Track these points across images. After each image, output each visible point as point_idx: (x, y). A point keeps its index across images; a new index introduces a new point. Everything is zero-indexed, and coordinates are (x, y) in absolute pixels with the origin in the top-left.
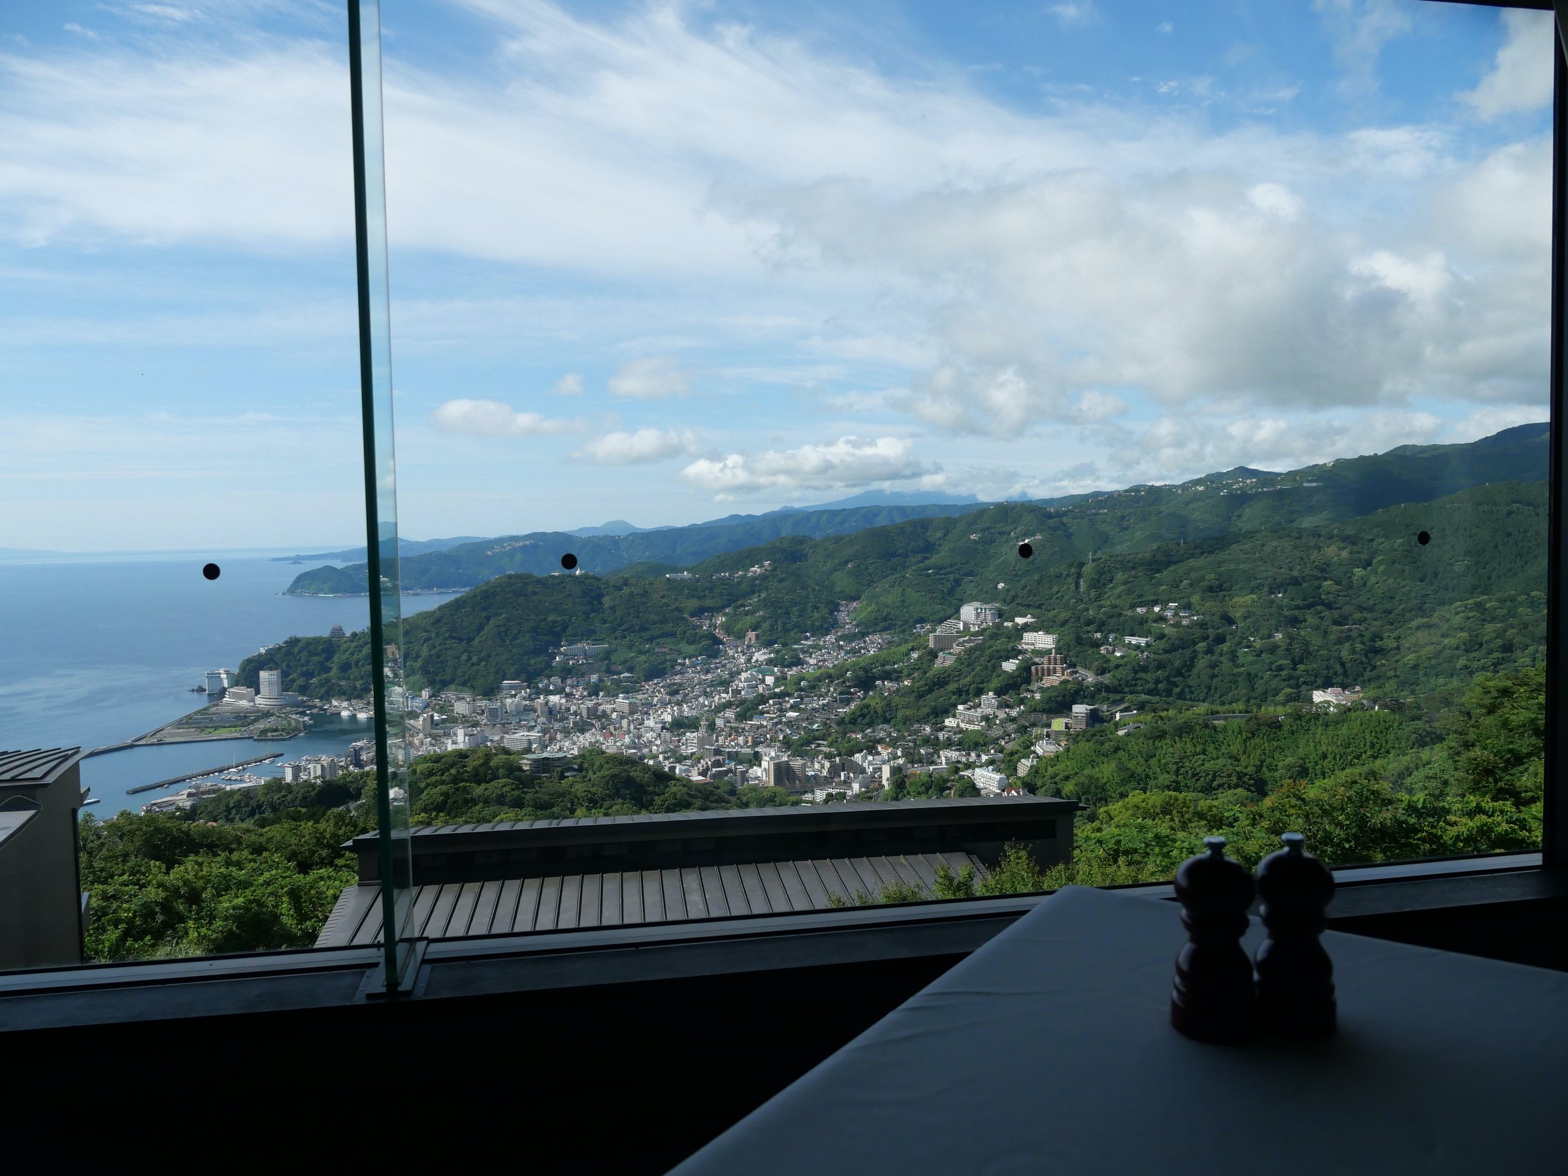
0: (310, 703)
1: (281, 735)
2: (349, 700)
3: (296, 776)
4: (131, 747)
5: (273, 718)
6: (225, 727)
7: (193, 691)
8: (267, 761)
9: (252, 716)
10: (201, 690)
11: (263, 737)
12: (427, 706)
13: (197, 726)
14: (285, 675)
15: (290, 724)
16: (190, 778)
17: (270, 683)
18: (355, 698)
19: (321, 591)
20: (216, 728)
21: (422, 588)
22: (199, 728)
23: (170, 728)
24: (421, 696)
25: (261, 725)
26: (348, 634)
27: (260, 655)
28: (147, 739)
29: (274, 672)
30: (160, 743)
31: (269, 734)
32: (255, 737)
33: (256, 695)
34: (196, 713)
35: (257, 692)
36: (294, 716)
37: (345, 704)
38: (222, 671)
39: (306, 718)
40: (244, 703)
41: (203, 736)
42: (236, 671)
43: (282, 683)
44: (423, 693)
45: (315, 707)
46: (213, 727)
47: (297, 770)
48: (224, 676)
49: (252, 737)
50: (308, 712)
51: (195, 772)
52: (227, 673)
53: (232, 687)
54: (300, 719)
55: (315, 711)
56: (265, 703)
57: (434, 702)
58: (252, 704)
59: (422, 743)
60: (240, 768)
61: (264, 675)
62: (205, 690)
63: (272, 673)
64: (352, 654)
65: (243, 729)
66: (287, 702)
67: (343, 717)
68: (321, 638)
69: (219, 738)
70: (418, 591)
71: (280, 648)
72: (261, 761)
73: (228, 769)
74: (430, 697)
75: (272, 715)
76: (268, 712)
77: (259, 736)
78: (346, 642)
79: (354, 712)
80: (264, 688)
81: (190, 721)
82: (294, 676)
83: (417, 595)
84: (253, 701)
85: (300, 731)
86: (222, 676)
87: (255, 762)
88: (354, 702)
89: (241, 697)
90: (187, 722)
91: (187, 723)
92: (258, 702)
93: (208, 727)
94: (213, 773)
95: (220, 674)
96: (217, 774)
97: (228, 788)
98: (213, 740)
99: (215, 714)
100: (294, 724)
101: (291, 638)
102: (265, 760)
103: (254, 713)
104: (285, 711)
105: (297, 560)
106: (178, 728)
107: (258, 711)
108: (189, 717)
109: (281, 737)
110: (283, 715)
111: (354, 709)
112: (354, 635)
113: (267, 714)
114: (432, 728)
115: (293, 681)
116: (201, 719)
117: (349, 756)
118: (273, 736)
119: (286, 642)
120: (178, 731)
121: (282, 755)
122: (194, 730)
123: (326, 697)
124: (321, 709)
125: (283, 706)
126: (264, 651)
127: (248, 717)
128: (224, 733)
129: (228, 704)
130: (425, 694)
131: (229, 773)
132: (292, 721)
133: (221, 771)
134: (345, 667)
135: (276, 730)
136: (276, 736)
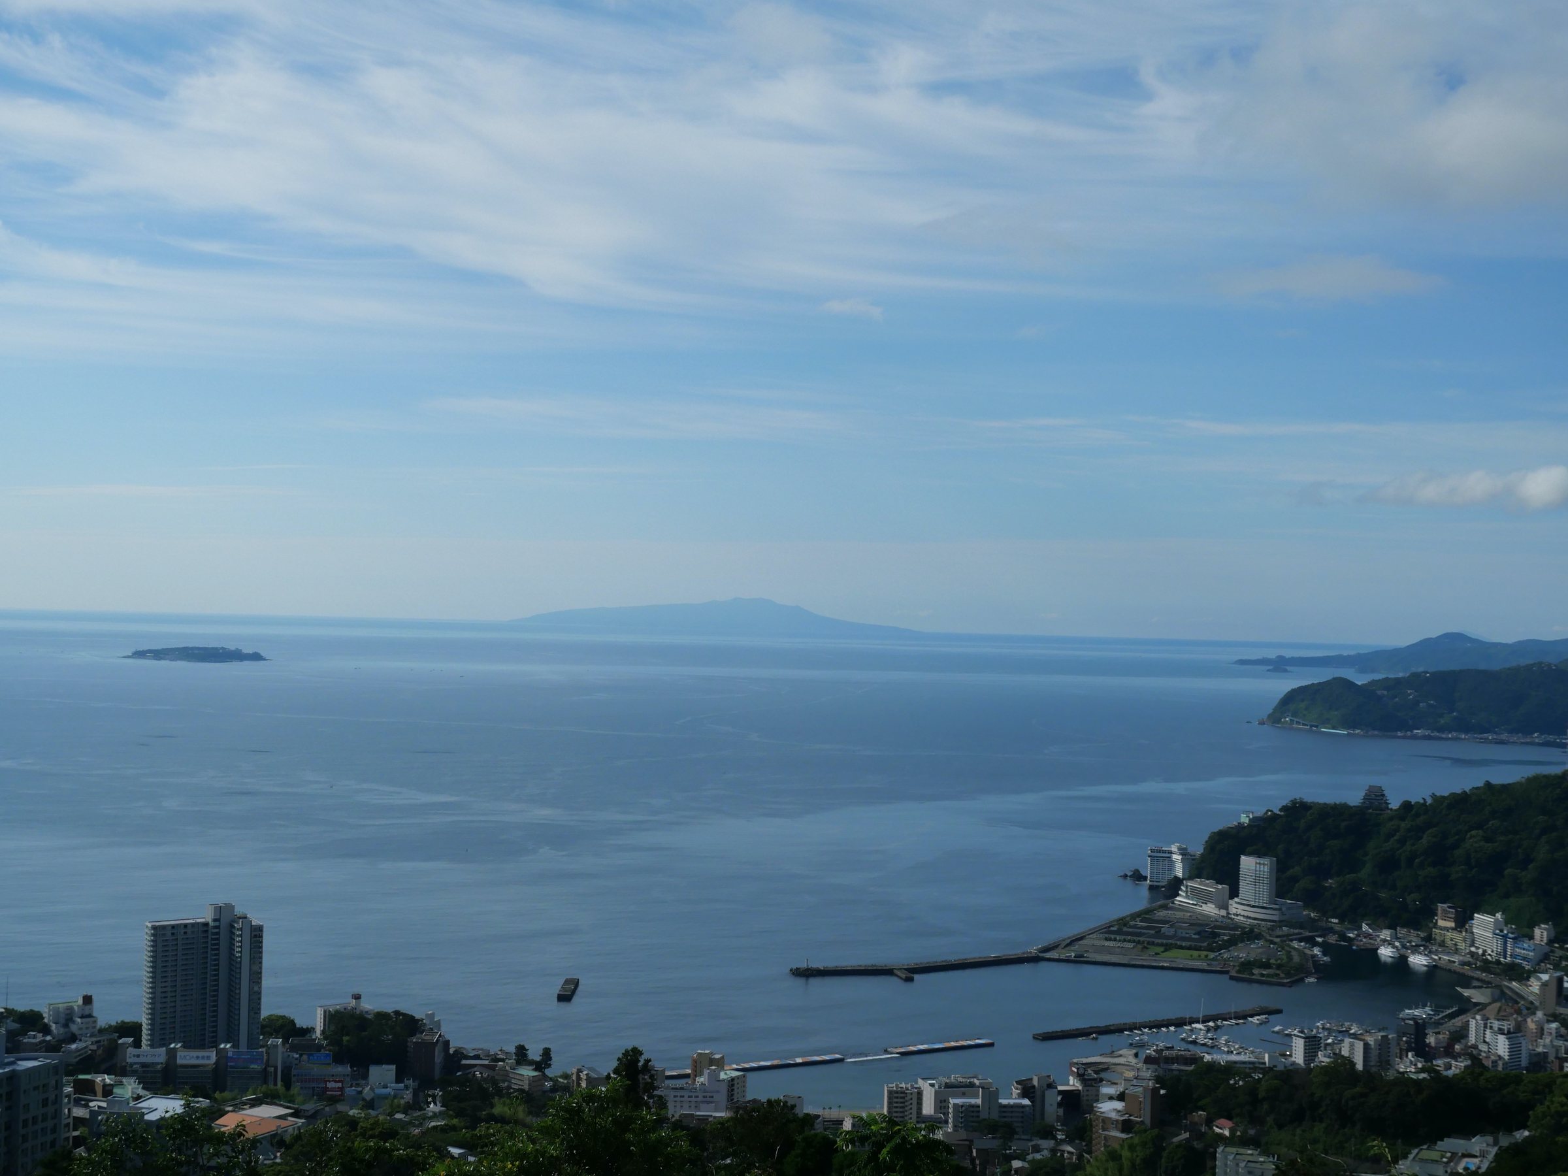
0: (1322, 924)
1: (1277, 975)
2: (1392, 927)
3: (1311, 1053)
4: (1035, 959)
5: (1261, 943)
6: (1181, 947)
7: (1125, 876)
8: (1255, 1020)
9: (1224, 935)
10: (1138, 877)
11: (1245, 972)
12: (1545, 958)
13: (1137, 939)
14: (1281, 868)
15: (1290, 958)
16: (1131, 1030)
17: (1257, 881)
18: (1403, 926)
19: (1326, 722)
20: (1168, 948)
21: (1511, 732)
22: (1139, 942)
23: (1094, 936)
24: (1531, 938)
25: (1242, 953)
26: (1395, 804)
27: (1240, 827)
28: (1059, 950)
29: (1266, 861)
30: (1079, 960)
31: (1256, 971)
32: (1233, 974)
33: (1231, 898)
34: (1134, 916)
35: (1234, 893)
36: (1295, 944)
37: (1386, 934)
38: (1174, 848)
39: (1316, 951)
40: (1210, 909)
41: (1145, 959)
42: (1198, 850)
43: (1278, 880)
44: (1537, 932)
45: (1331, 930)
46: (1161, 945)
47: (1313, 1045)
48: (1177, 857)
49: (1227, 972)
50: (1320, 940)
51: (1139, 1020)
52: (1183, 852)
53: (1191, 878)
54: (1308, 952)
55: (1332, 939)
56: (1246, 914)
57: (1559, 953)
58: (1223, 913)
59: (1541, 1032)
60: (1211, 1024)
61: (1247, 863)
62: (1145, 878)
63: (1262, 861)
64: (1402, 842)
65: (1212, 955)
66: (1284, 918)
67: (1383, 958)
68: (1345, 807)
69: (1174, 965)
70: (1504, 736)
71: (1275, 817)
72: (1245, 1017)
73: (1190, 1023)
74: (1550, 942)
75: (1259, 937)
76: (1252, 931)
77: (1238, 972)
78: (1391, 819)
79: (1403, 951)
80: (1245, 887)
81: (1125, 929)
82: (1296, 870)
83: (1502, 742)
84: (1226, 908)
85: (1309, 974)
86: (1174, 856)
87: (1236, 1018)
88: (1402, 932)
89: (1205, 898)
90: (1118, 929)
91: (1119, 932)
92: (1234, 911)
93: (1153, 944)
94: (1167, 1026)
95: (1171, 852)
96: (1172, 1028)
97: (1207, 1058)
98: (1163, 968)
99: (1165, 922)
100: (1296, 958)
101: (1294, 802)
102: (1252, 1016)
103: (1231, 929)
104: (1280, 933)
105: (1280, 665)
106: (1106, 939)
107: (1236, 926)
108: (1123, 922)
109: (1274, 980)
110: (1277, 940)
111: (1404, 946)
112: (1407, 806)
113: (1249, 934)
114: (1558, 1004)
115: (1294, 879)
116: (1142, 928)
117: (1404, 1034)
118: (1263, 975)
119: (1284, 809)
120: (1107, 943)
121: (1279, 1012)
122: (1130, 945)
123: (1352, 916)
124: (1343, 937)
125: (1281, 923)
126: (1247, 821)
127: (1218, 935)
128: (1180, 957)
129: (1182, 909)
130: (1541, 934)
131: (1191, 1030)
132: (1294, 953)
133: (1179, 1023)
134: (1388, 865)
135: (1267, 965)
136: (1268, 976)
